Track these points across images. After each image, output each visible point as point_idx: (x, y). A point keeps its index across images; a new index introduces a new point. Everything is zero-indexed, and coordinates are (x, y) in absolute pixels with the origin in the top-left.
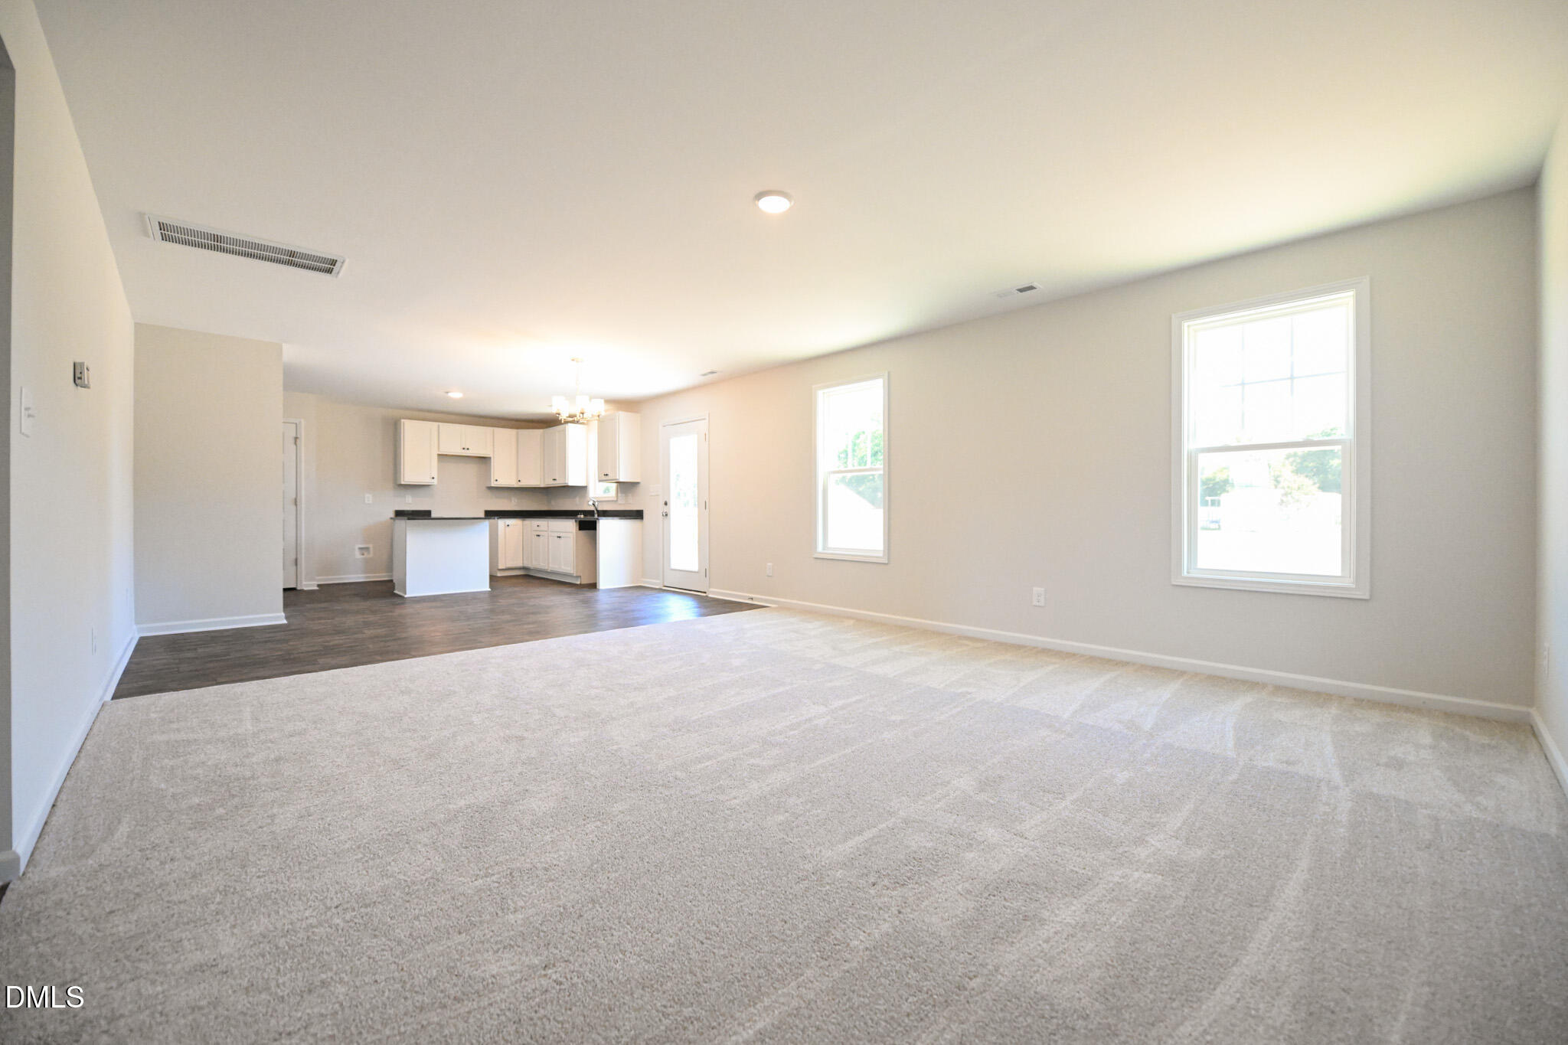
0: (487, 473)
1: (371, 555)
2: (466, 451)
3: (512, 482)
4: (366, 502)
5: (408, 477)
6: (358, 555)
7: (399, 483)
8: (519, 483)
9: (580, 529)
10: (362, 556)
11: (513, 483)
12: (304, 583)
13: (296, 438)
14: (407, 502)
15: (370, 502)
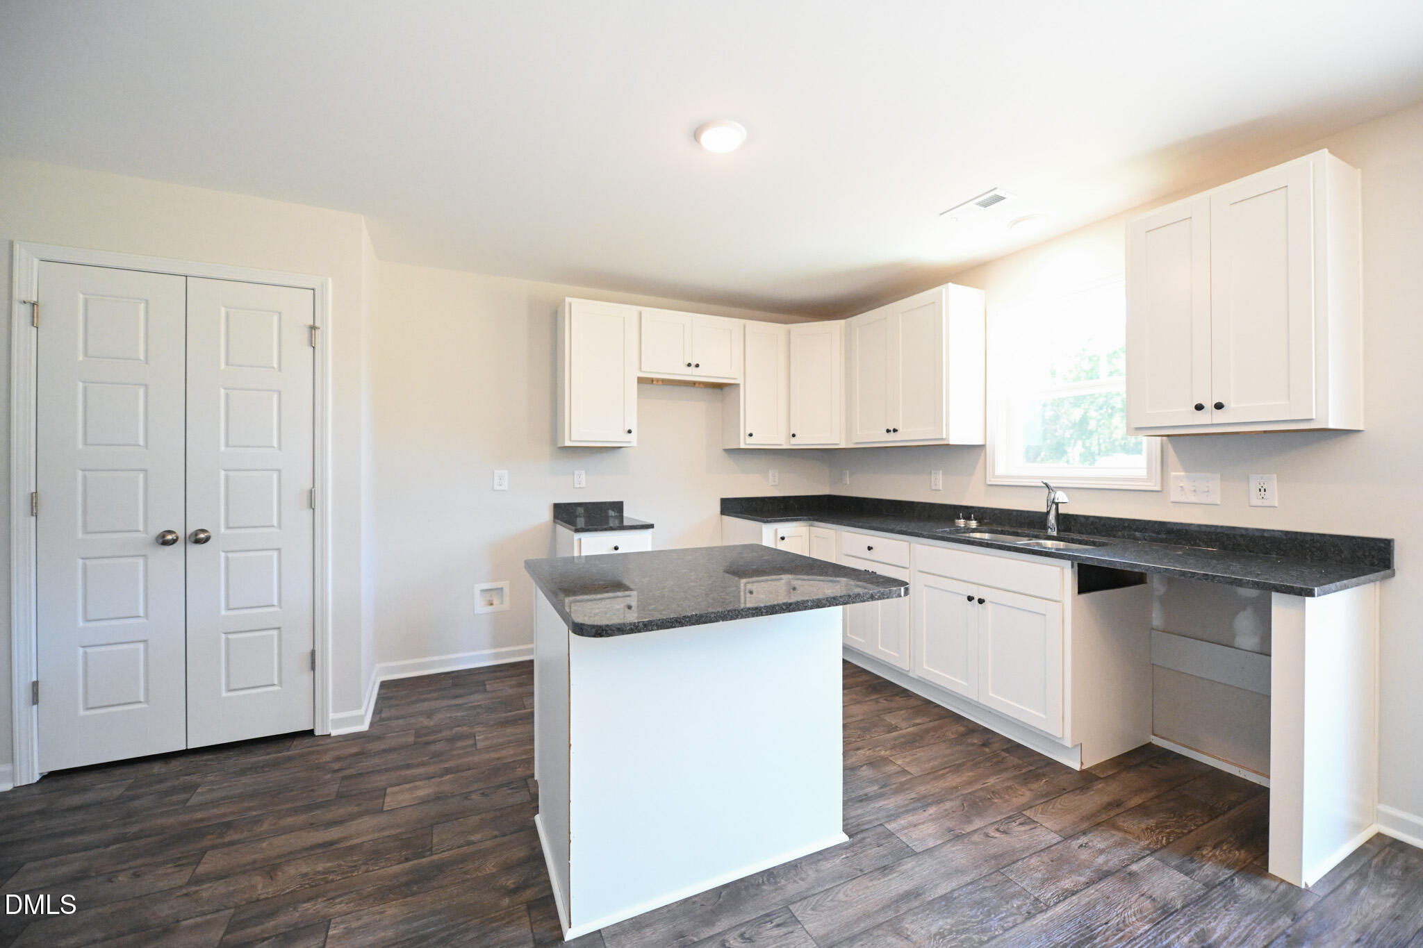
0: (730, 419)
1: (506, 606)
2: (692, 370)
3: (777, 439)
4: (497, 487)
5: (579, 432)
6: (480, 607)
7: (560, 445)
8: (794, 441)
9: (1080, 592)
10: (490, 609)
11: (784, 443)
12: (332, 716)
13: (313, 328)
14: (577, 486)
15: (505, 487)
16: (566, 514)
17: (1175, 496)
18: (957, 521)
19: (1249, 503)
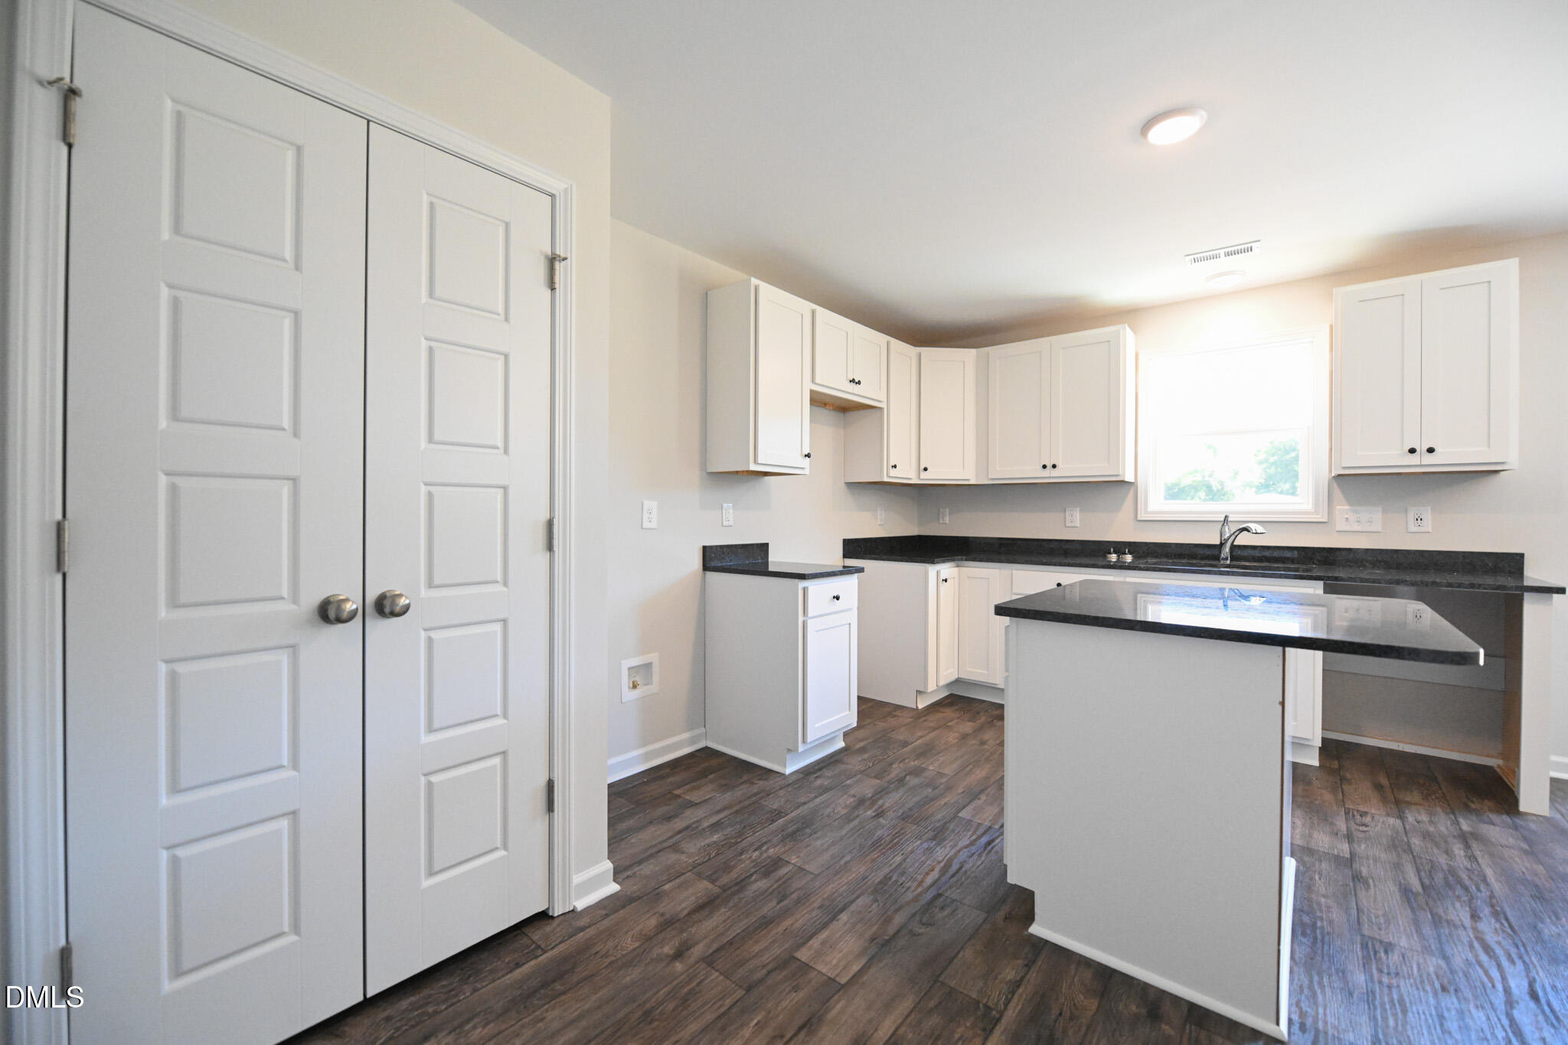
2: (854, 388)
4: (646, 524)
5: (763, 452)
6: (626, 691)
7: (710, 470)
8: (924, 475)
10: (635, 694)
12: (574, 880)
14: (725, 523)
15: (654, 525)
16: (716, 559)
17: (1341, 525)
18: (1109, 555)
19: (1407, 529)
